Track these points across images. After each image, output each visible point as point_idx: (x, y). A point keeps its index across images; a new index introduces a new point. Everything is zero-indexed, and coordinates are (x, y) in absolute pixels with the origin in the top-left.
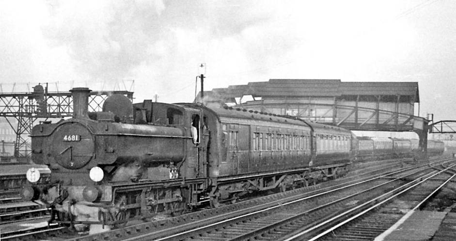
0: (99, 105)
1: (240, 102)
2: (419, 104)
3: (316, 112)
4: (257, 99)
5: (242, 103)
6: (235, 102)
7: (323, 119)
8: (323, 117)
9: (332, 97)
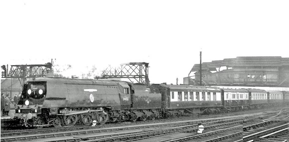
0: (128, 71)
1: (219, 70)
3: (266, 76)
4: (229, 68)
5: (220, 71)
6: (216, 70)
7: (271, 80)
8: (271, 79)
9: (276, 67)
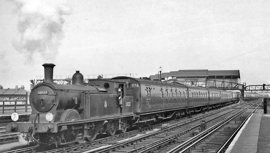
4: (173, 78)
8: (201, 85)
9: (205, 77)
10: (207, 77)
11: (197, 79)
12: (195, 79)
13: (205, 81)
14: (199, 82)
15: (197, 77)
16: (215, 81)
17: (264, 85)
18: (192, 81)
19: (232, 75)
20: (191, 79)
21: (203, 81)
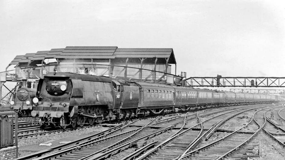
2: (176, 65)
9: (108, 59)
10: (111, 59)
11: (94, 63)
12: (90, 63)
13: (107, 66)
14: (98, 70)
15: (95, 60)
16: (126, 67)
17: (219, 77)
18: (86, 66)
19: (157, 56)
20: (84, 63)
21: (106, 68)
